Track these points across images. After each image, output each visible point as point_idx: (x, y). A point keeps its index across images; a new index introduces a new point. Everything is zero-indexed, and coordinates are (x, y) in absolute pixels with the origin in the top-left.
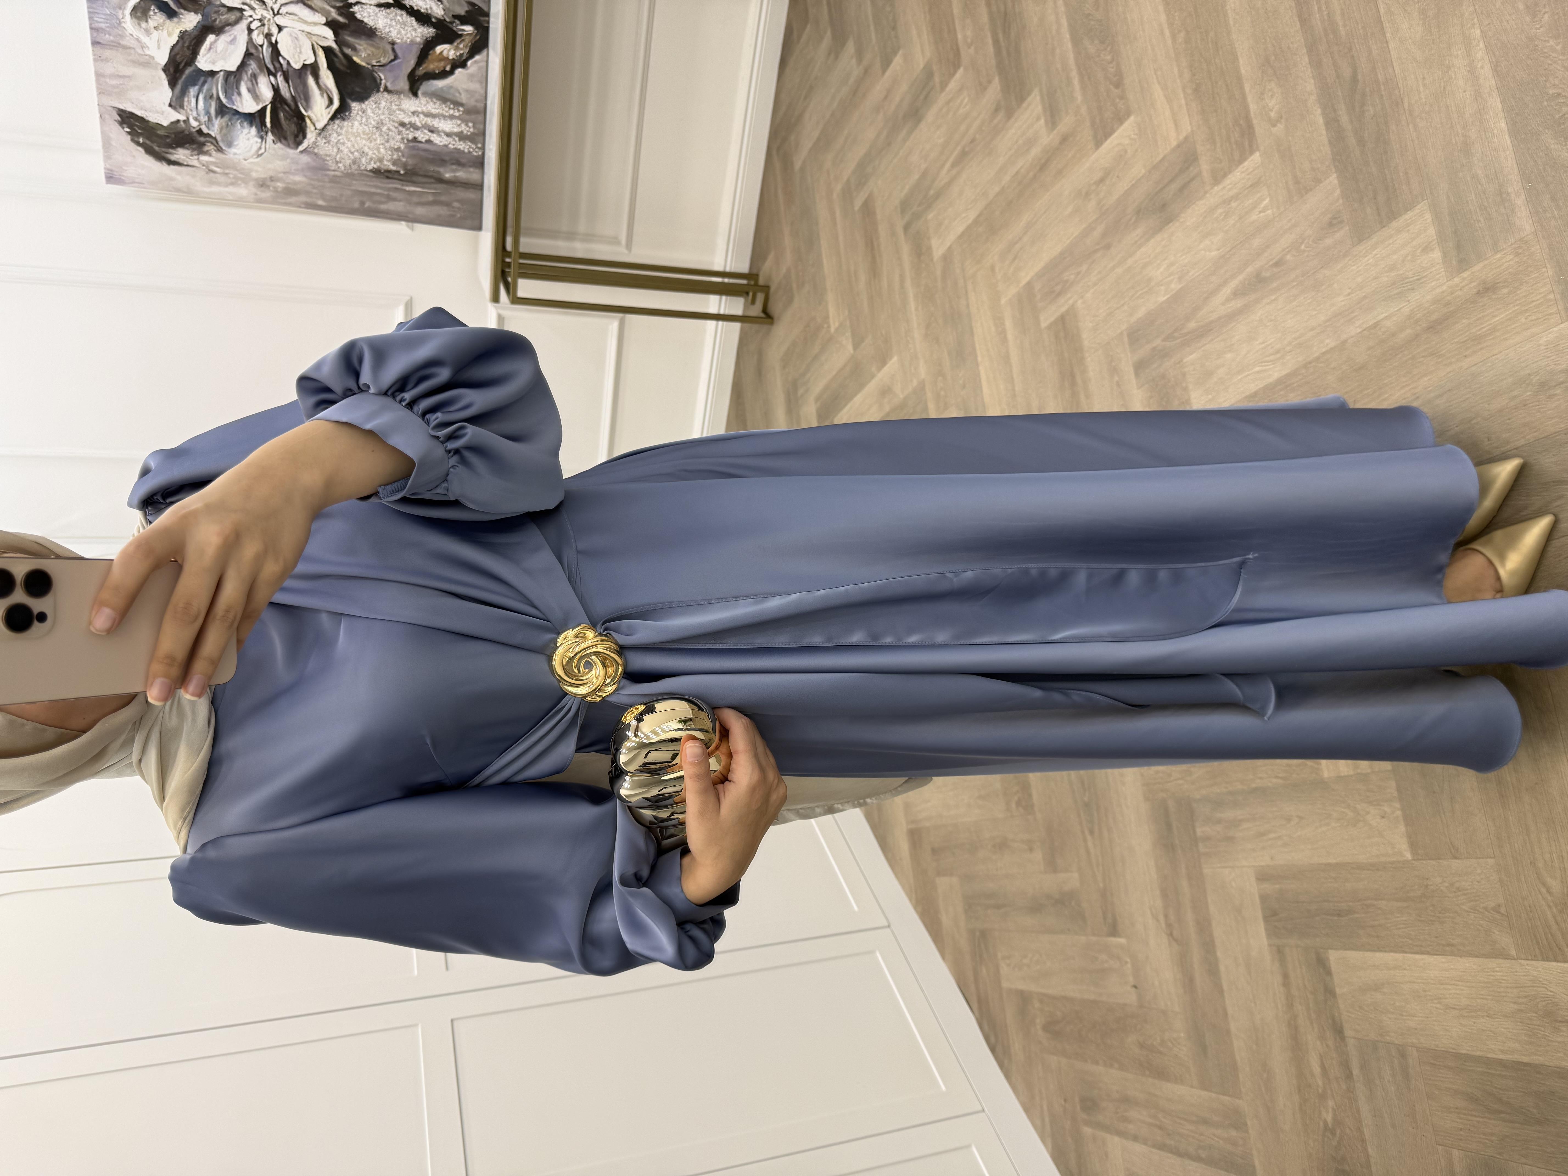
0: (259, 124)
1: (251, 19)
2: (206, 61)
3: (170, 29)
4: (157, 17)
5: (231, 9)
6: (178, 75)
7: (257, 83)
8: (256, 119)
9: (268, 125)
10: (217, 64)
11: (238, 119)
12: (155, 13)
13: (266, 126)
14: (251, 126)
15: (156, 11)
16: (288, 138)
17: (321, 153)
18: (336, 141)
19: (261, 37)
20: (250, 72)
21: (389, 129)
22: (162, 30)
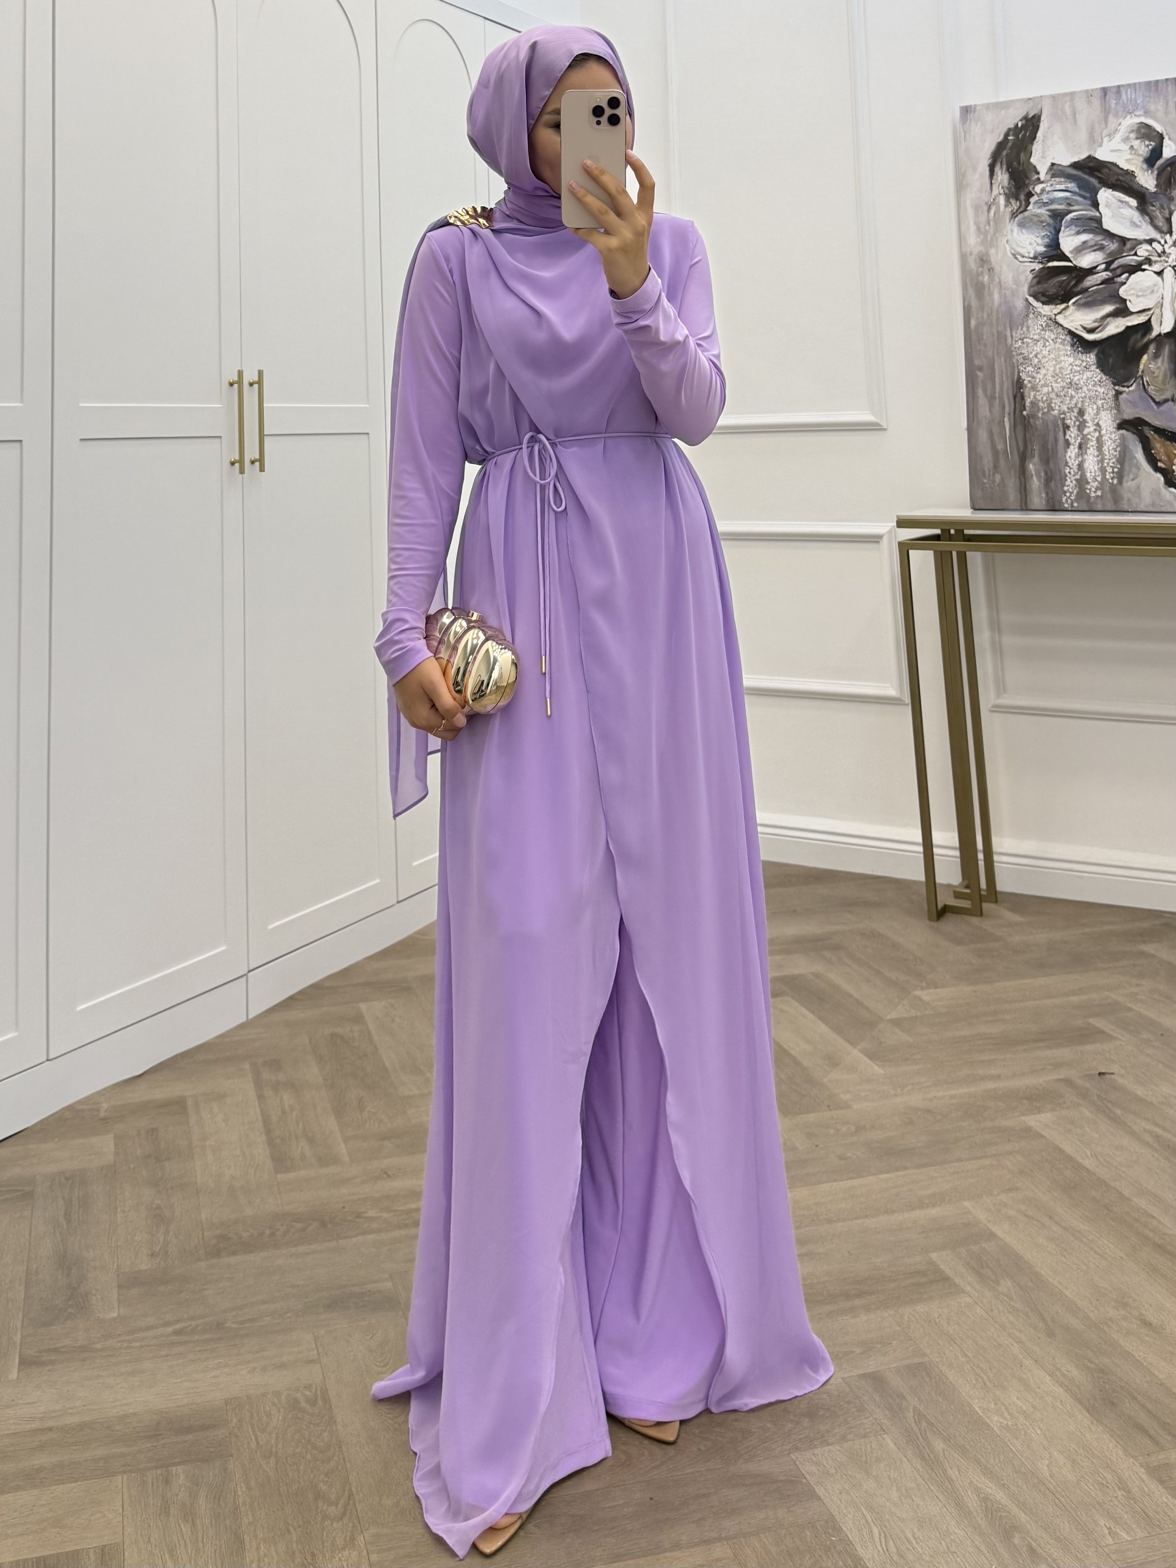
0: (1050, 254)
1: (1163, 242)
2: (1107, 198)
3: (1133, 162)
4: (1144, 148)
5: (1169, 221)
6: (1087, 170)
7: (1095, 251)
8: (1054, 251)
9: (1051, 264)
10: (1107, 209)
11: (1050, 232)
12: (1148, 146)
13: (1049, 261)
14: (1046, 246)
15: (1150, 147)
16: (1040, 286)
17: (1030, 322)
18: (1047, 337)
19: (1146, 254)
20: (1105, 243)
21: (1072, 397)
22: (1131, 154)
